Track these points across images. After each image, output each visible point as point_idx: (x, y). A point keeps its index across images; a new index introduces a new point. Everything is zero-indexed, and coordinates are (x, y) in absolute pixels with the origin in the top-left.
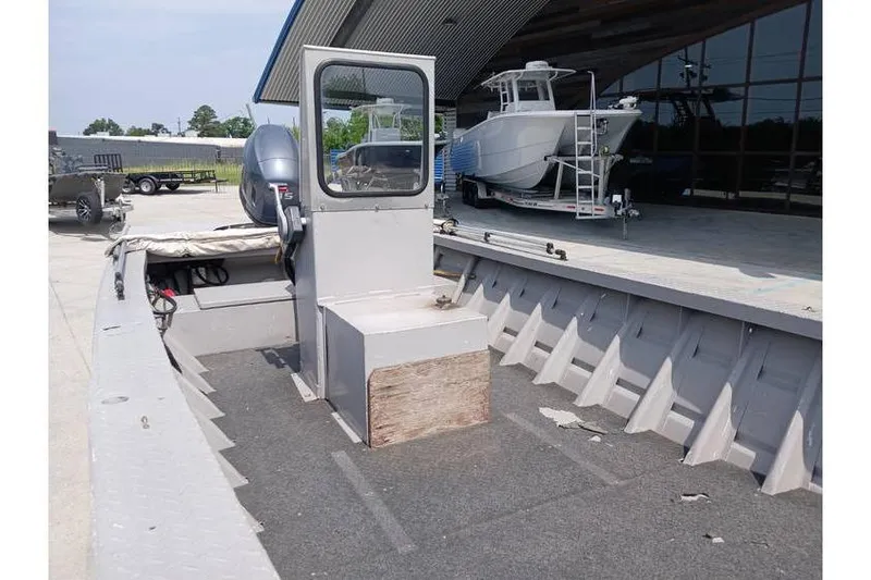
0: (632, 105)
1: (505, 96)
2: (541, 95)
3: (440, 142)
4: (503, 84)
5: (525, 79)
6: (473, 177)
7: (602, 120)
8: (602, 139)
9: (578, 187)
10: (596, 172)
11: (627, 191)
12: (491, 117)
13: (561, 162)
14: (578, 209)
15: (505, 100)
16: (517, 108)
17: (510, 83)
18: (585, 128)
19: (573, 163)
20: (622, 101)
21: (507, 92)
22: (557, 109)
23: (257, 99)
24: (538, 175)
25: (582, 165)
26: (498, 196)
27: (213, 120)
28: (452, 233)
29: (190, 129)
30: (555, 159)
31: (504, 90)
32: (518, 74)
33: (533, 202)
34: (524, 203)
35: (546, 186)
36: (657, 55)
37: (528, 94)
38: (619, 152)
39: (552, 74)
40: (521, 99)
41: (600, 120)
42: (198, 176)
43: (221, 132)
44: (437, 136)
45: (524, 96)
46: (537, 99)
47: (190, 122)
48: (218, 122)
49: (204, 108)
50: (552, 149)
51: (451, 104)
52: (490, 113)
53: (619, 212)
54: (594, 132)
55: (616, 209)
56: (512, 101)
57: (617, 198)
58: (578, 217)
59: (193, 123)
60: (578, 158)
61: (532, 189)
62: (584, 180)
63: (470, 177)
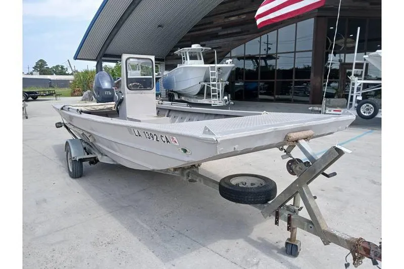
0: (231, 62)
1: (184, 58)
2: (198, 58)
3: (158, 77)
4: (183, 53)
5: (192, 51)
6: (172, 91)
7: (220, 68)
8: (220, 76)
9: (212, 94)
10: (219, 88)
11: (229, 95)
12: (179, 66)
13: (206, 84)
14: (213, 103)
15: (184, 60)
16: (189, 63)
17: (186, 53)
18: (214, 72)
19: (210, 85)
20: (227, 61)
21: (185, 56)
22: (205, 64)
23: (76, 58)
24: (198, 89)
25: (213, 85)
26: (183, 98)
27: (46, 67)
28: (162, 104)
29: (34, 71)
30: (203, 83)
31: (183, 55)
32: (189, 49)
33: (196, 100)
34: (193, 101)
35: (200, 94)
36: (244, 42)
37: (193, 57)
38: (228, 80)
39: (202, 50)
40: (190, 59)
41: (219, 68)
42: (47, 93)
43: (50, 73)
44: (157, 74)
45: (191, 58)
46: (197, 59)
47: (33, 68)
48: (48, 68)
49: (41, 61)
50: (202, 79)
51: (162, 60)
52: (178, 65)
53: (227, 103)
54: (217, 73)
55: (226, 102)
56: (187, 60)
57: (226, 98)
58: (212, 105)
59: (35, 68)
60: (211, 83)
61: (196, 95)
62: (214, 91)
63: (170, 91)
